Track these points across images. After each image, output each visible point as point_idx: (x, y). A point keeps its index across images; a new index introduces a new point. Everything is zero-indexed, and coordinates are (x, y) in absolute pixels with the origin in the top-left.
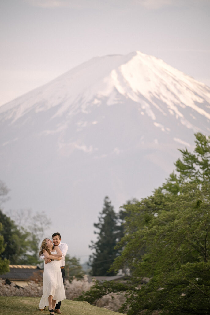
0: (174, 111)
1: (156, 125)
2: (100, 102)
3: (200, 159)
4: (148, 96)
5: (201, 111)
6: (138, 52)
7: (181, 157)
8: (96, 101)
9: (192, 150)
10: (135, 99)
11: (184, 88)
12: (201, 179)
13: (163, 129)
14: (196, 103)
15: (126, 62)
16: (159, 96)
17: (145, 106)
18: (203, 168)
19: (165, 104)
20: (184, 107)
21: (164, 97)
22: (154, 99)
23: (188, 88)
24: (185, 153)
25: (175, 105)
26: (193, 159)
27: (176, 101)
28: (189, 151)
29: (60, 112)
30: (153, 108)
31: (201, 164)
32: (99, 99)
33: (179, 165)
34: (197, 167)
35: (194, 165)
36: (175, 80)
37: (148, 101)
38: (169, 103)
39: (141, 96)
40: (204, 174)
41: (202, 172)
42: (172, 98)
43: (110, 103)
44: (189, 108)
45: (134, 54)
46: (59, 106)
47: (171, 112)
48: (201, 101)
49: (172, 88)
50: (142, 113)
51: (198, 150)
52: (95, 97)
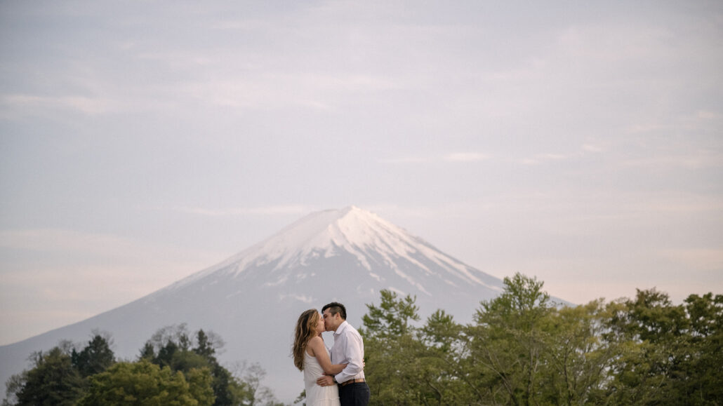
0: (388, 261)
1: (373, 275)
2: (318, 255)
3: (385, 314)
4: (363, 248)
5: (414, 261)
6: (354, 207)
7: (368, 312)
8: (314, 254)
9: (378, 305)
10: (352, 251)
11: (398, 240)
12: (386, 333)
13: (378, 279)
14: (409, 253)
15: (342, 217)
16: (373, 247)
17: (361, 257)
18: (389, 322)
19: (379, 255)
20: (397, 257)
21: (379, 249)
22: (369, 250)
23: (401, 240)
24: (372, 308)
25: (390, 255)
26: (379, 314)
27: (390, 252)
28: (375, 306)
29: (280, 265)
30: (368, 260)
31: (386, 318)
32: (317, 252)
33: (366, 319)
34: (383, 322)
35: (380, 319)
36: (389, 232)
37: (363, 253)
38: (383, 254)
39: (356, 248)
40: (389, 328)
41: (388, 325)
42: (386, 249)
43: (328, 255)
44: (402, 259)
45: (349, 208)
46: (280, 259)
47: (387, 263)
48: (413, 251)
49: (386, 239)
50: (359, 264)
51: (383, 305)
52: (314, 250)
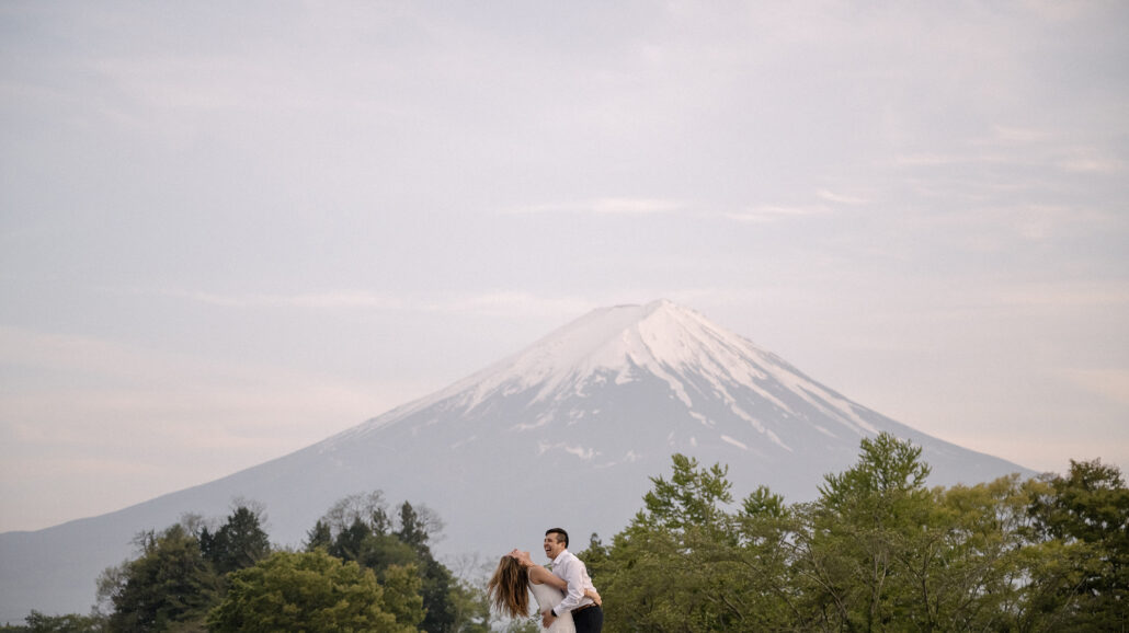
0: (720, 392)
1: (695, 415)
2: (604, 379)
3: (681, 492)
4: (679, 369)
5: (763, 393)
7: (653, 488)
8: (599, 378)
9: (668, 479)
10: (660, 373)
11: (738, 357)
12: (680, 520)
13: (705, 423)
14: (756, 380)
15: (646, 317)
16: (698, 370)
17: (676, 385)
18: (686, 504)
19: (707, 383)
20: (736, 386)
21: (705, 371)
22: (689, 374)
23: (743, 357)
24: (660, 483)
25: (723, 383)
26: (671, 491)
27: (724, 377)
28: (665, 480)
29: (542, 395)
30: (687, 388)
31: (680, 498)
32: (603, 374)
33: (649, 499)
34: (676, 503)
35: (672, 500)
36: (723, 344)
37: (679, 378)
38: (713, 380)
39: (668, 369)
40: (685, 513)
41: (683, 509)
42: (718, 373)
43: (620, 380)
44: (744, 389)
45: (657, 304)
46: (541, 385)
47: (717, 395)
48: (763, 377)
49: (718, 357)
50: (671, 397)
51: (676, 478)
52: (597, 372)
